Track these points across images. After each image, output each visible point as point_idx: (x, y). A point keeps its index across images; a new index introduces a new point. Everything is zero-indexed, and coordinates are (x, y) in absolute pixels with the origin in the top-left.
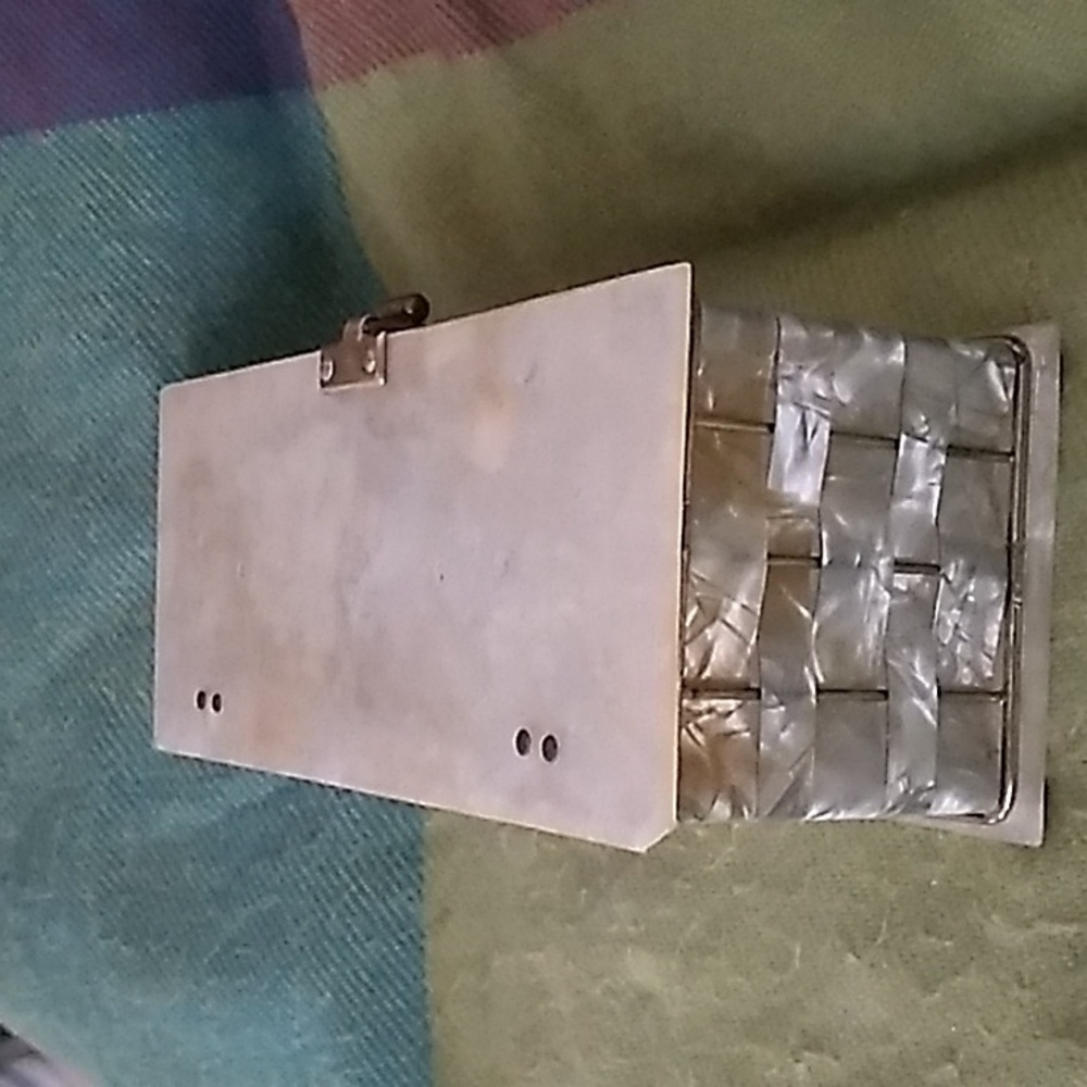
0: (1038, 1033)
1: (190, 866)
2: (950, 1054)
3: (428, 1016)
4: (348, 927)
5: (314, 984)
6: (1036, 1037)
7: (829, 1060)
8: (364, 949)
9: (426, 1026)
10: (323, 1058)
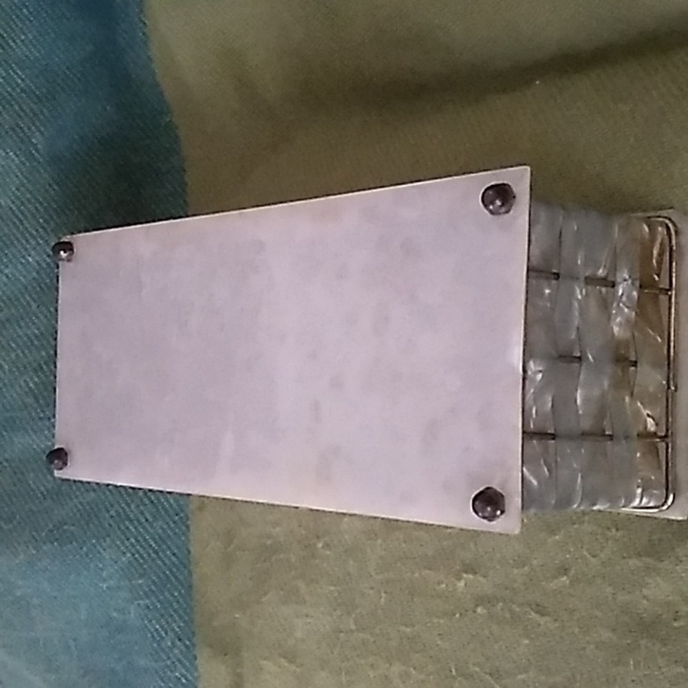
0: (625, 555)
1: (32, 475)
2: (565, 570)
3: (191, 567)
4: (142, 513)
5: (119, 548)
6: (624, 558)
7: (481, 579)
8: (152, 527)
9: (190, 573)
10: (124, 594)
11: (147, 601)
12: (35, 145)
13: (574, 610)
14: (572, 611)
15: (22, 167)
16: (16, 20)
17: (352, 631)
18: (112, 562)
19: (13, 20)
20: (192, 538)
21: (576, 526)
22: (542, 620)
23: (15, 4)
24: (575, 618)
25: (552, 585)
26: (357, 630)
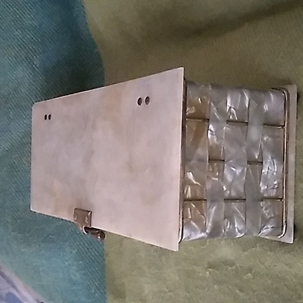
2: (250, 270)
3: (104, 257)
5: (72, 247)
7: (216, 271)
9: (104, 260)
10: (74, 268)
11: (84, 272)
12: (35, 65)
13: (255, 291)
14: (254, 291)
15: (30, 75)
16: (26, 9)
17: (166, 292)
18: (70, 253)
19: (24, 9)
20: (105, 243)
21: (254, 249)
22: (241, 294)
23: (25, 2)
24: (255, 294)
25: (245, 277)
26: (169, 292)
